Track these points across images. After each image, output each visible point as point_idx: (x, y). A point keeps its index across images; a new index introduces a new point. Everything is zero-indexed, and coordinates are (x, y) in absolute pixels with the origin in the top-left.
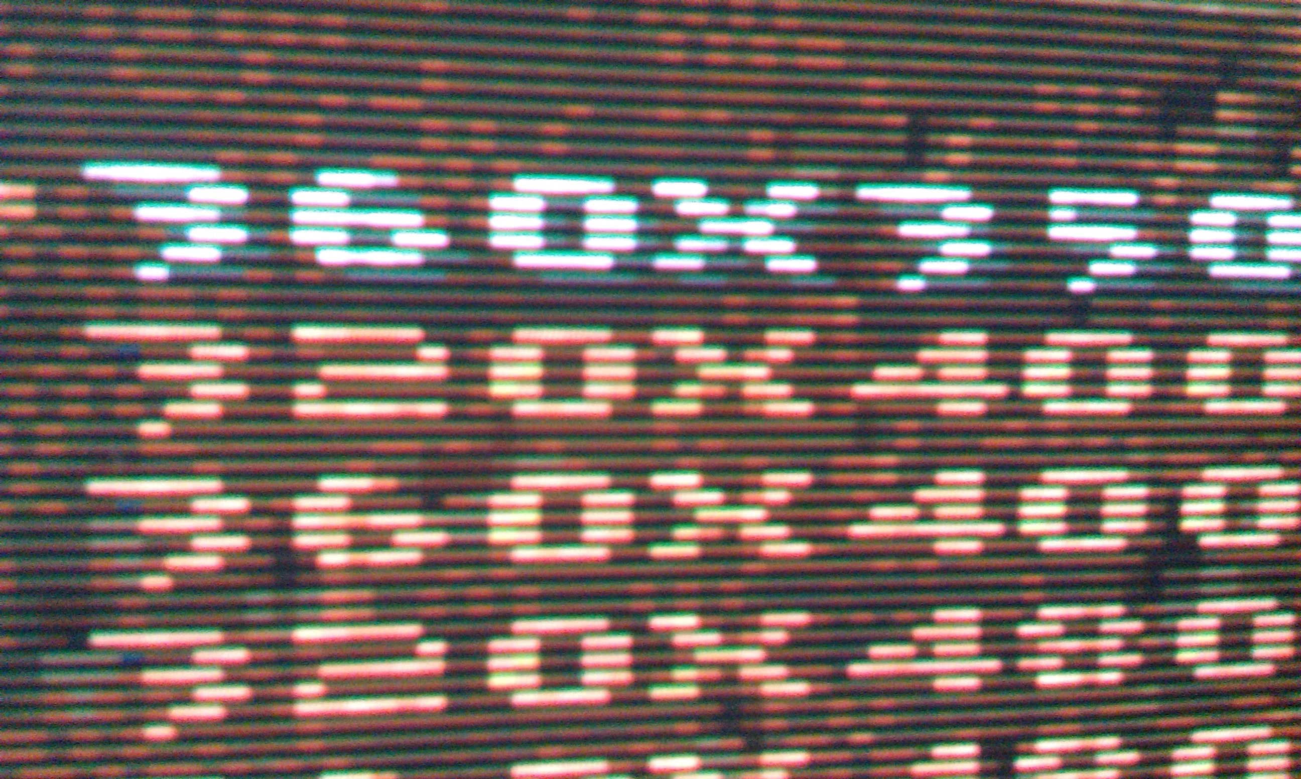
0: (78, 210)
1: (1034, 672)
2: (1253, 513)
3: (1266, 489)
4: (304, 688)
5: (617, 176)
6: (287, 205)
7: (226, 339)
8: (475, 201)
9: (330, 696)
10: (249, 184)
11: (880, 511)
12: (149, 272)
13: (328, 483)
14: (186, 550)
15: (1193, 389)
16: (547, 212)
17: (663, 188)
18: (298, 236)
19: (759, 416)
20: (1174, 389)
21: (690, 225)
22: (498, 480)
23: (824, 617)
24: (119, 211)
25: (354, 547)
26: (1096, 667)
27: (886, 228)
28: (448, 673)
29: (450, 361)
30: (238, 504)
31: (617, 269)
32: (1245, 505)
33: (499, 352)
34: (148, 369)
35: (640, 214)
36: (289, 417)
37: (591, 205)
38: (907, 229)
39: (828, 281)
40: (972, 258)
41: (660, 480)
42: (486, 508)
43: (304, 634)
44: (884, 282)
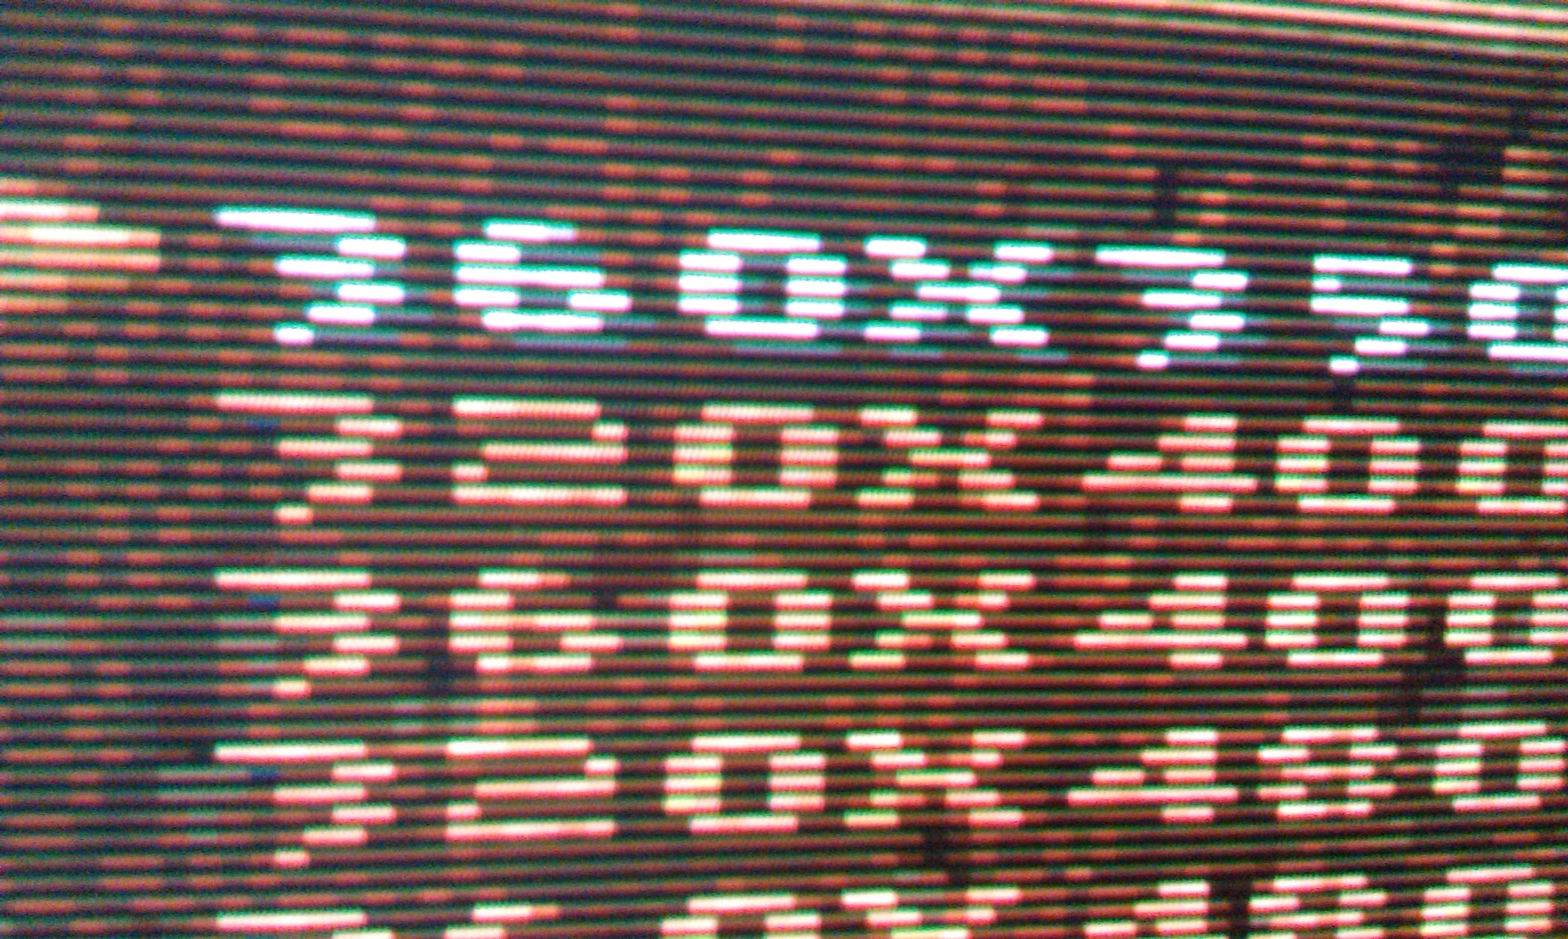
0: (213, 262)
1: (1275, 801)
2: (1527, 626)
3: (1540, 599)
4: (456, 809)
5: (825, 233)
6: (451, 261)
7: (378, 412)
8: (663, 258)
9: (486, 818)
10: (409, 236)
11: (1109, 619)
12: (289, 334)
13: (489, 577)
14: (328, 651)
15: (1465, 485)
16: (744, 272)
17: (876, 246)
18: (462, 296)
19: (979, 508)
20: (1442, 485)
21: (907, 292)
22: (680, 577)
23: (1044, 737)
24: (257, 264)
25: (516, 650)
26: (1344, 797)
27: (1127, 297)
28: (620, 794)
29: (629, 441)
30: (387, 600)
31: (823, 339)
32: (1518, 617)
33: (684, 431)
34: (289, 446)
35: (849, 276)
36: (448, 502)
37: (794, 265)
38: (1152, 298)
39: (1060, 356)
40: (1224, 333)
41: (863, 579)
42: (666, 609)
43: (458, 748)
44: (1122, 358)
